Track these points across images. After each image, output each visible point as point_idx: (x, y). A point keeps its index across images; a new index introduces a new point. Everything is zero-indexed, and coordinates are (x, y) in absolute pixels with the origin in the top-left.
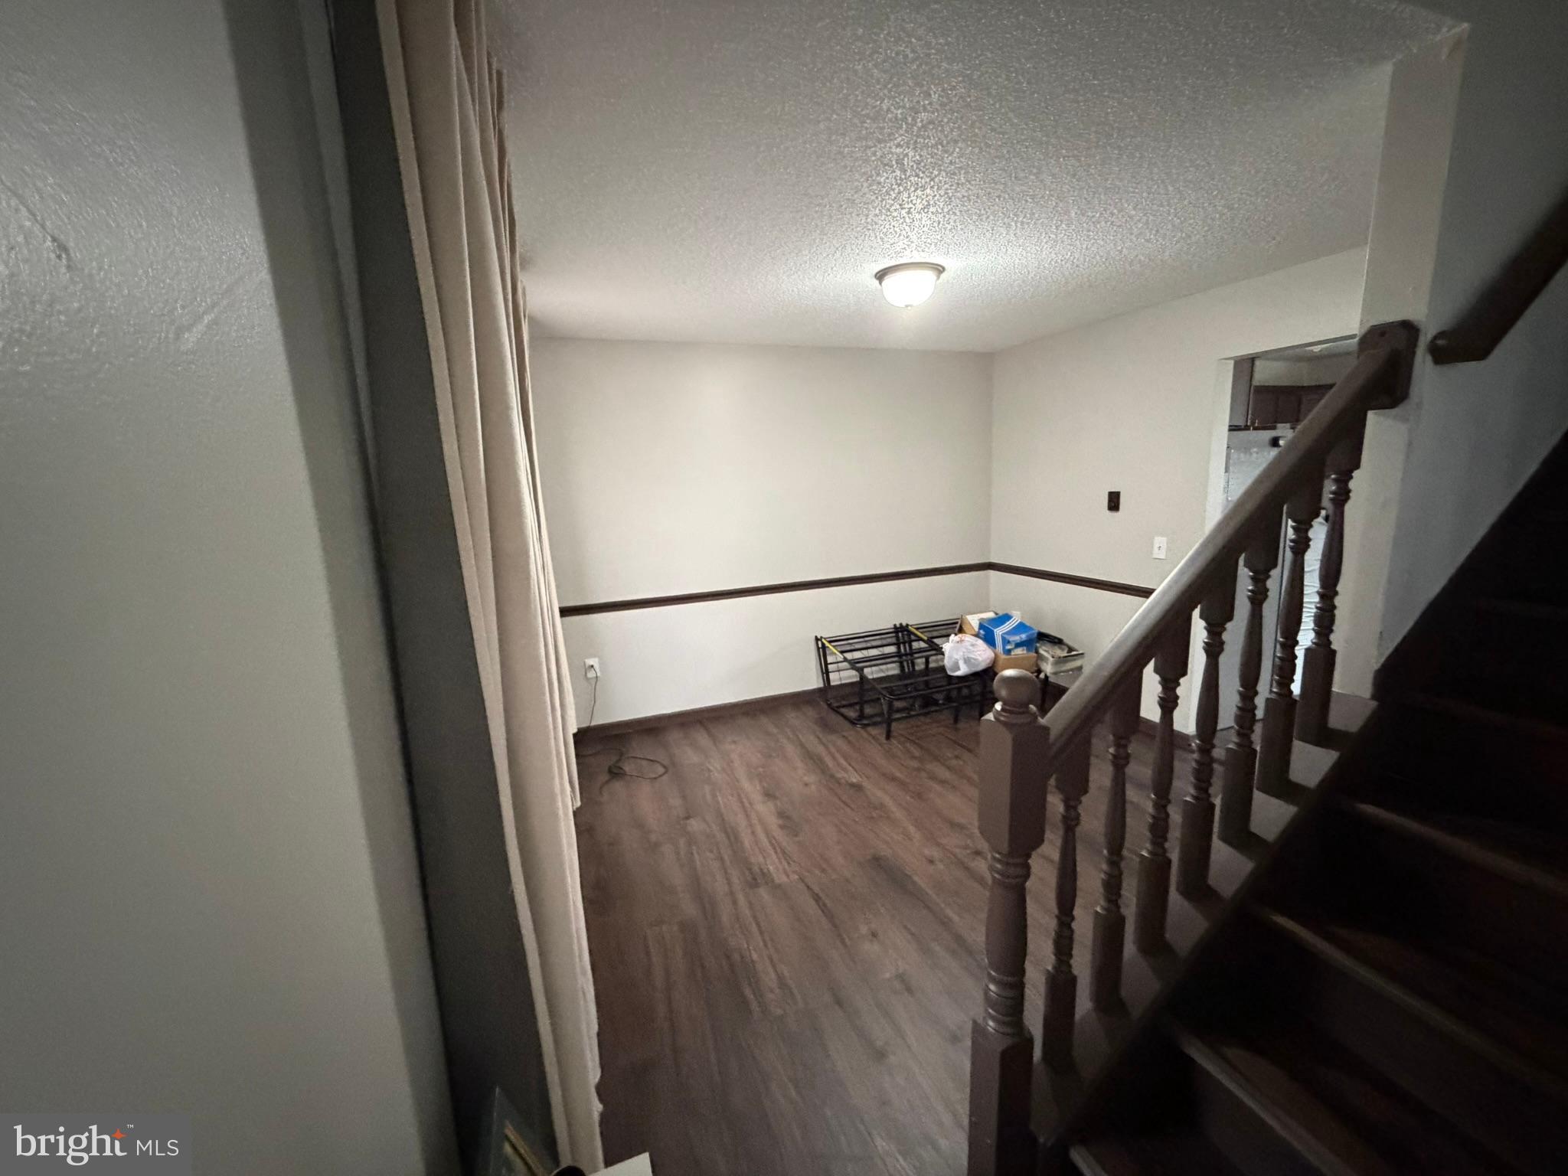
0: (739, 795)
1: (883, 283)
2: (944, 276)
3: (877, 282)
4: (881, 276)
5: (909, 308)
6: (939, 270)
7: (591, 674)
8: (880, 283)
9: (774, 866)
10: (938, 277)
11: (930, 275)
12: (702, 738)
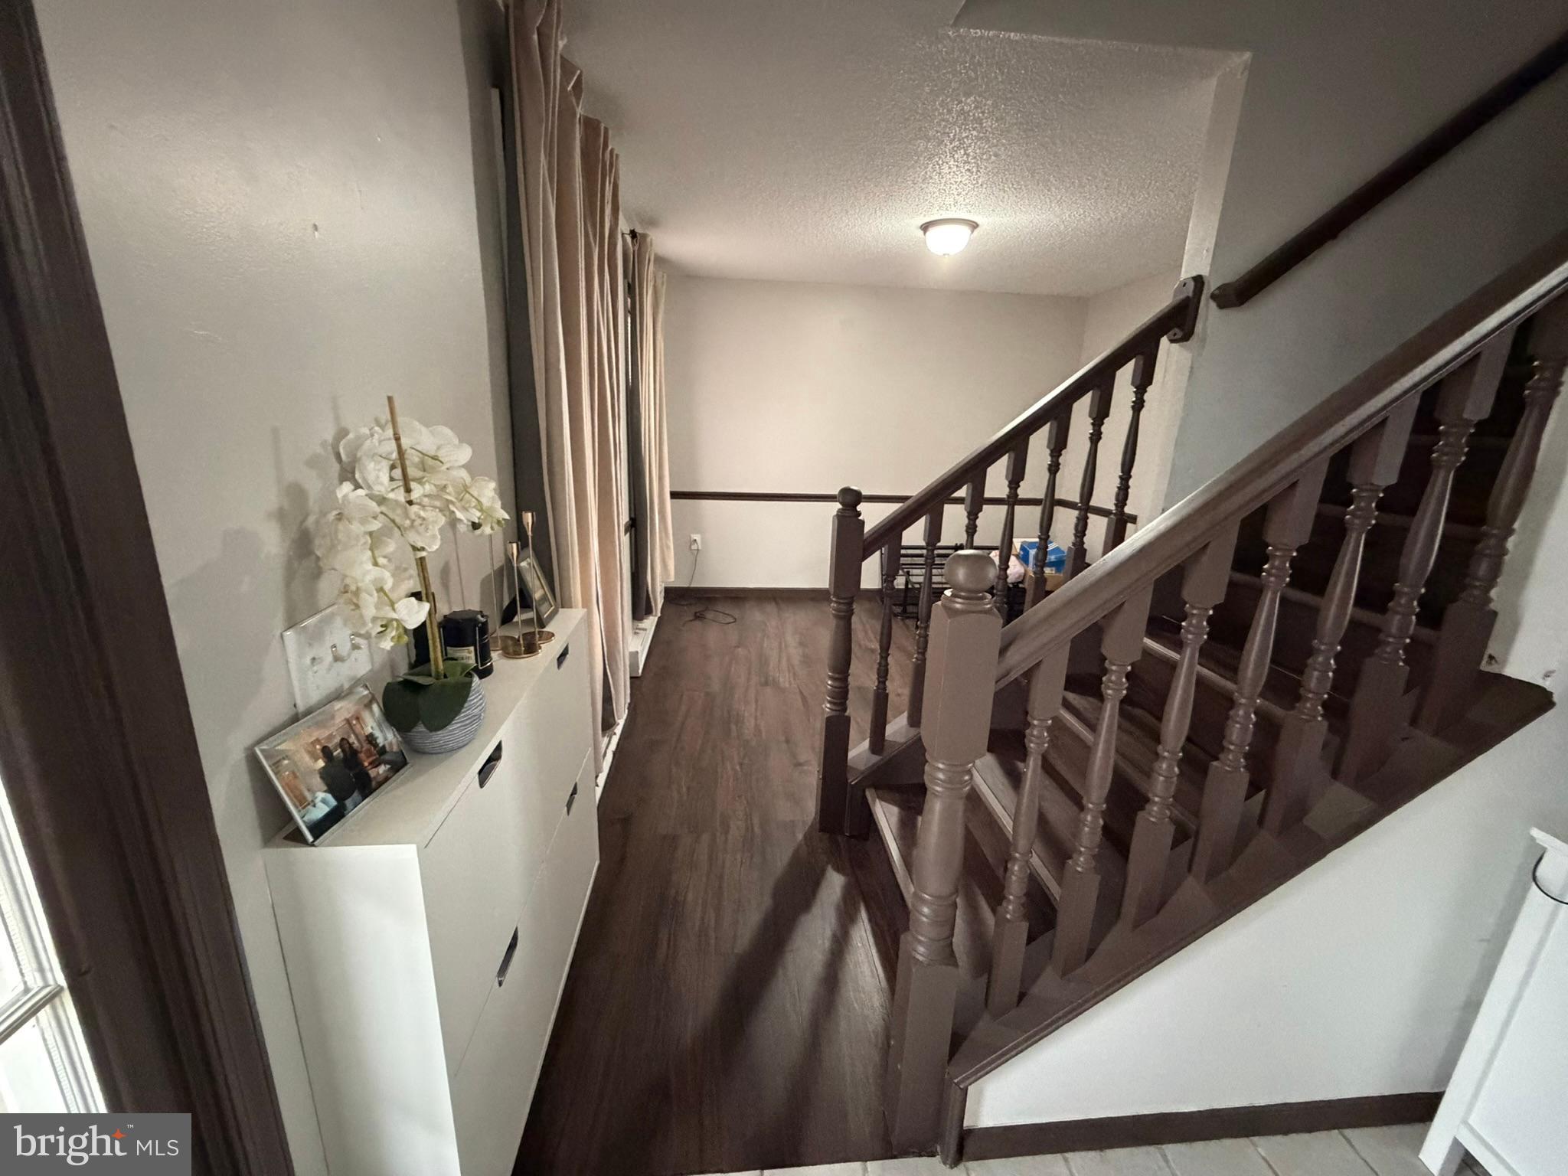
0: (780, 643)
1: (927, 234)
2: (976, 232)
3: (922, 232)
4: (925, 227)
5: (946, 256)
6: (974, 226)
7: (694, 547)
8: (925, 233)
9: (784, 680)
10: (972, 232)
11: (965, 230)
12: (771, 608)
